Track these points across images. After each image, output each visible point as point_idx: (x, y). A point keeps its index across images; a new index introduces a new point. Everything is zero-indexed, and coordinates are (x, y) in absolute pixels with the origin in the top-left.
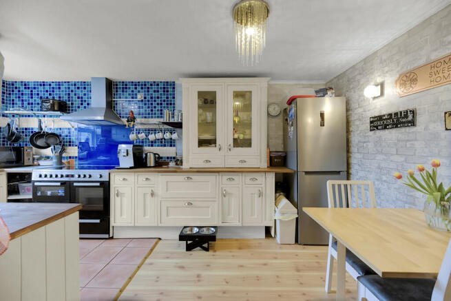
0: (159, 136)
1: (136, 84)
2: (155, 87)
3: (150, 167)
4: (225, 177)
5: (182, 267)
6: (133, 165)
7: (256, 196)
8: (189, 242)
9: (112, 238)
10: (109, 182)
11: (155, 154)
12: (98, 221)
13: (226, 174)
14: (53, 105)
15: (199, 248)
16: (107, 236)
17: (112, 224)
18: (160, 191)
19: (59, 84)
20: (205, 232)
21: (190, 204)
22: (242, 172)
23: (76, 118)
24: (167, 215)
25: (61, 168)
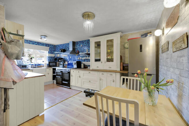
0: (85, 58)
1: (80, 42)
2: (85, 42)
3: (82, 68)
4: (101, 73)
5: (80, 100)
6: (76, 67)
7: (112, 81)
8: (87, 94)
9: (71, 88)
10: (70, 72)
11: (84, 64)
12: (67, 83)
13: (101, 72)
14: (62, 51)
15: (89, 97)
16: (69, 88)
17: (71, 84)
18: (82, 76)
19: (64, 44)
20: (93, 92)
21: (90, 81)
22: (107, 71)
23: (66, 54)
24: (84, 84)
25: (64, 68)
